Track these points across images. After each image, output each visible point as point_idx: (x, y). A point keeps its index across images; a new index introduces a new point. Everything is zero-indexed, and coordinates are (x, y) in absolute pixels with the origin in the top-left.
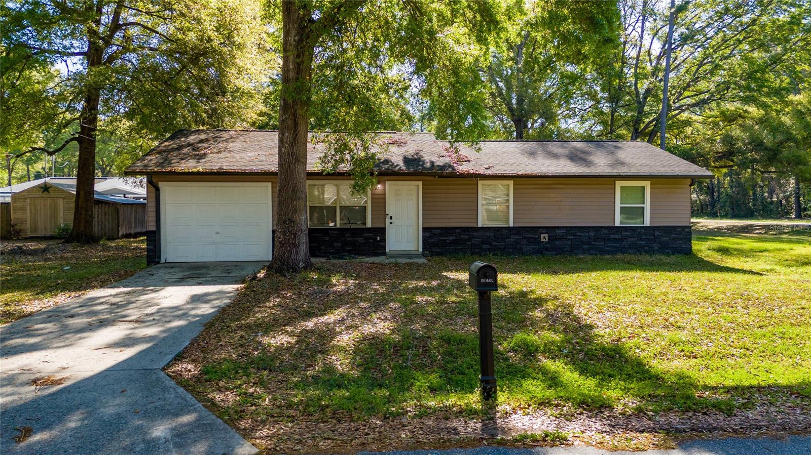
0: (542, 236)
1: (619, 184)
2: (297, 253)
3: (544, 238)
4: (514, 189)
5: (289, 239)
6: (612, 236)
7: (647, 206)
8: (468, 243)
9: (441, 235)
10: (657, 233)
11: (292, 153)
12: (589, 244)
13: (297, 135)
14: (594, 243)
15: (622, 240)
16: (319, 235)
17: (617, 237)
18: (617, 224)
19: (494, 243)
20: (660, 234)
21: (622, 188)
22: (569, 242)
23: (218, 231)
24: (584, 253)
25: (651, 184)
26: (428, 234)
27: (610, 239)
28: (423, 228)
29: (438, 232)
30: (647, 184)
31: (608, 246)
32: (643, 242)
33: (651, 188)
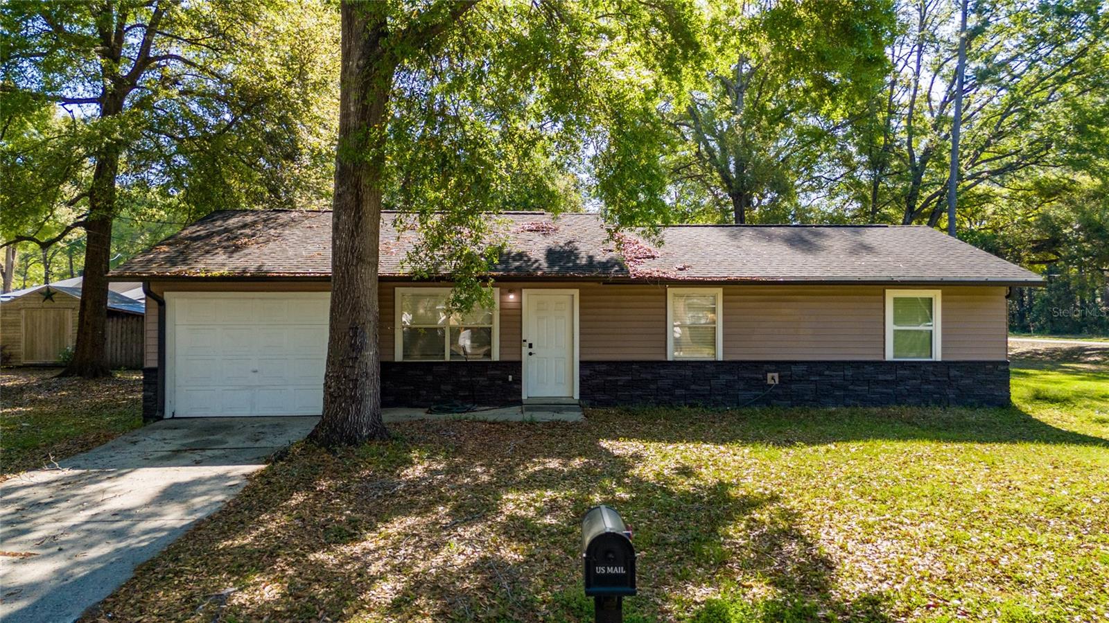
0: (770, 375)
1: (891, 294)
2: (358, 412)
3: (773, 378)
4: (724, 301)
5: (345, 390)
6: (881, 377)
7: (937, 329)
8: (652, 386)
9: (608, 373)
10: (953, 372)
11: (352, 248)
12: (845, 388)
13: (360, 218)
14: (851, 387)
15: (896, 382)
16: (418, 373)
17: (889, 377)
18: (889, 356)
19: (693, 387)
20: (957, 373)
21: (896, 300)
22: (812, 386)
23: (257, 368)
24: (836, 405)
25: (943, 294)
26: (587, 372)
27: (877, 382)
28: (581, 362)
29: (604, 368)
30: (936, 295)
31: (875, 393)
32: (931, 387)
33: (943, 301)
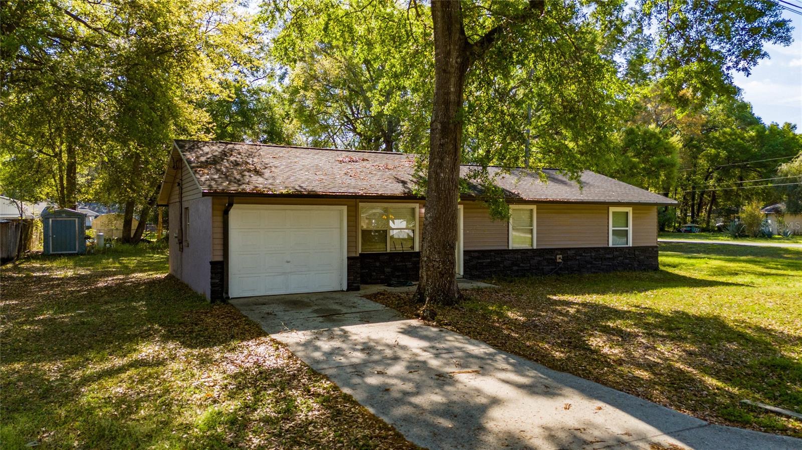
1: (612, 209)
3: (559, 258)
4: (537, 213)
6: (607, 256)
7: (630, 229)
8: (501, 265)
9: (478, 258)
10: (637, 253)
11: (452, 179)
12: (591, 263)
13: (456, 160)
14: (594, 262)
15: (613, 259)
16: (371, 261)
17: (610, 256)
18: (611, 245)
19: (521, 265)
21: (614, 213)
22: (577, 262)
23: (288, 260)
25: (633, 210)
26: (467, 258)
27: (605, 259)
28: (464, 251)
29: (476, 254)
30: (629, 210)
31: (604, 265)
32: (627, 261)
33: (633, 213)
